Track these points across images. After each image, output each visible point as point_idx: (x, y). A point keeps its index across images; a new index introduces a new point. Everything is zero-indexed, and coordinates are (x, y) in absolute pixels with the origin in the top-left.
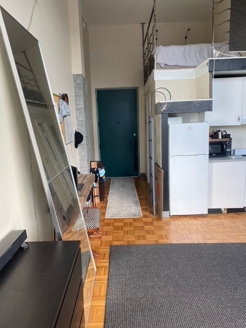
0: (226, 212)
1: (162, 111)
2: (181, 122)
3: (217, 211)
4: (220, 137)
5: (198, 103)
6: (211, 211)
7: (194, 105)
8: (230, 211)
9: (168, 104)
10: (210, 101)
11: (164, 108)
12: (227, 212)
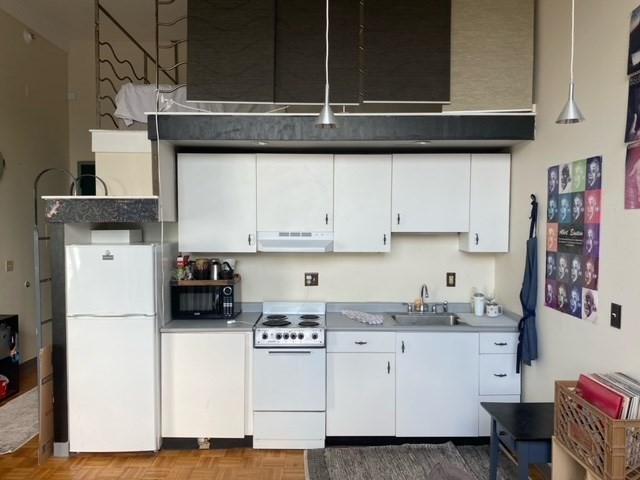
0: (207, 446)
1: (49, 216)
2: (128, 241)
3: (188, 445)
4: (215, 277)
5: (127, 204)
6: (169, 444)
7: (119, 207)
8: (216, 443)
9: (61, 203)
10: (152, 200)
11: (53, 211)
12: (211, 447)
